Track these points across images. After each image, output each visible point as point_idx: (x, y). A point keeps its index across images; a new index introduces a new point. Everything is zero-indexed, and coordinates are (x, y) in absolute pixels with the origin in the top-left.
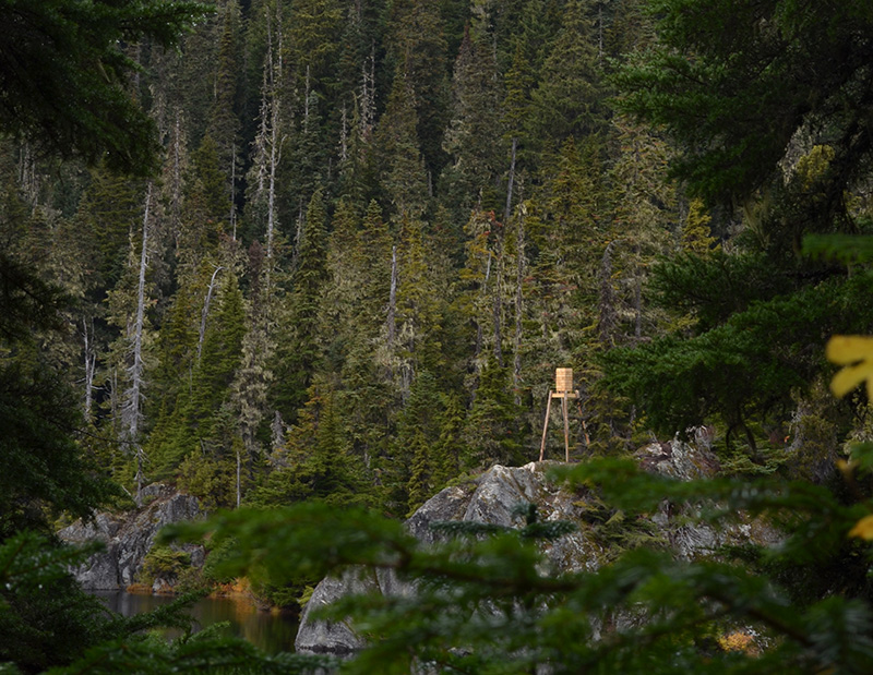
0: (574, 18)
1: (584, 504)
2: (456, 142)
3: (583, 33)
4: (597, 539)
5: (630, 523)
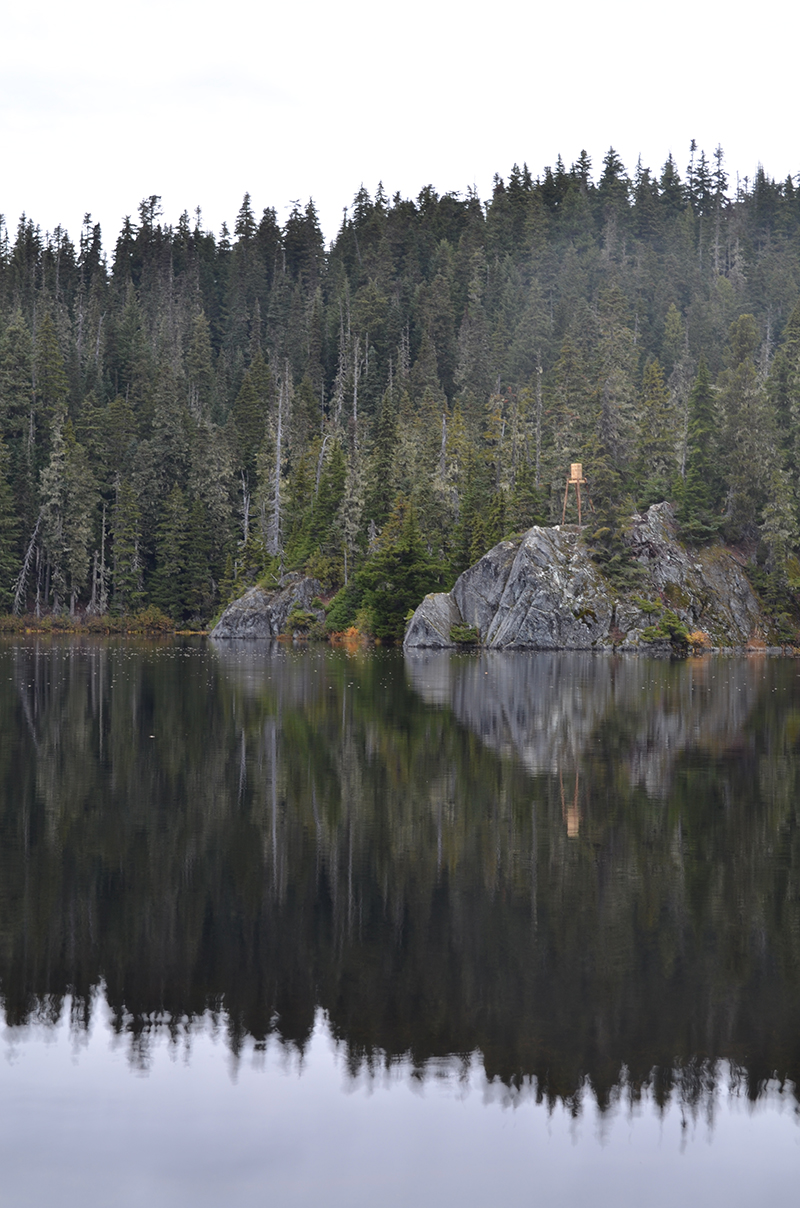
0: (536, 298)
1: (594, 551)
2: (462, 377)
3: (541, 307)
4: (604, 573)
5: (624, 562)
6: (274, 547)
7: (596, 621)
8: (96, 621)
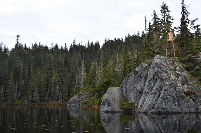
1: (185, 65)
4: (193, 75)
6: (82, 86)
7: (196, 97)
8: (60, 103)
